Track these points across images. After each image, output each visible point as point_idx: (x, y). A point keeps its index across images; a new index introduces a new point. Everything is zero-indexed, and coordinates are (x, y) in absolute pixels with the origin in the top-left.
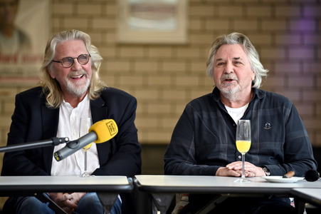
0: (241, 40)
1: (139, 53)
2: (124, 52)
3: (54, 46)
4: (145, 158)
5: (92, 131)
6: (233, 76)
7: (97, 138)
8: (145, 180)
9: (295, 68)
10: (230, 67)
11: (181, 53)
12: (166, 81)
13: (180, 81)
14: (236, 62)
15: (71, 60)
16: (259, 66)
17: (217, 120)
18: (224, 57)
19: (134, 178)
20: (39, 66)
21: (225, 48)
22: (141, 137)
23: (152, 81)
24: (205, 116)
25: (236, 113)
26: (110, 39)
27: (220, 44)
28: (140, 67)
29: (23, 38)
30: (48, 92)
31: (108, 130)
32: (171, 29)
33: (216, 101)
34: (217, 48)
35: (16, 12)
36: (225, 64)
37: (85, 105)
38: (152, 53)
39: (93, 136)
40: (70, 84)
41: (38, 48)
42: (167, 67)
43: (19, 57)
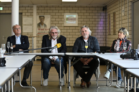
1: (68, 28)
2: (65, 28)
5: (56, 46)
6: (86, 34)
7: (57, 47)
10: (85, 32)
11: (77, 28)
12: (74, 34)
13: (77, 34)
14: (86, 31)
16: (90, 31)
18: (83, 30)
20: (48, 31)
23: (71, 34)
24: (80, 41)
26: (62, 25)
28: (68, 31)
29: (45, 25)
31: (59, 45)
32: (75, 23)
33: (82, 38)
34: (81, 29)
35: (44, 20)
36: (84, 32)
38: (71, 28)
39: (56, 47)
41: (48, 27)
42: (74, 31)
43: (45, 29)
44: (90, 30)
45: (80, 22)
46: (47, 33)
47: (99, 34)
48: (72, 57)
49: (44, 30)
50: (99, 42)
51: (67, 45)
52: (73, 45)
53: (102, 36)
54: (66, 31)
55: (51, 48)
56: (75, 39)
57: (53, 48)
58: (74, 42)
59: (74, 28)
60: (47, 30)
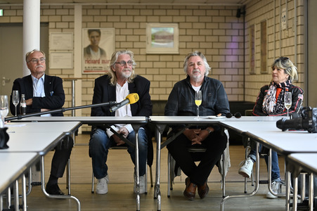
0: (199, 54)
1: (156, 58)
2: (149, 58)
3: (117, 56)
4: (155, 107)
5: (127, 99)
6: (198, 70)
7: (129, 102)
8: (153, 118)
9: (229, 65)
10: (197, 66)
11: (176, 58)
12: (170, 71)
13: (175, 71)
14: (199, 64)
15: (125, 63)
17: (188, 92)
18: (193, 62)
19: (148, 117)
21: (193, 58)
22: (152, 98)
23: (162, 71)
24: (182, 89)
25: (197, 89)
26: (142, 52)
27: (190, 56)
28: (156, 65)
29: (102, 52)
30: (111, 78)
31: (135, 98)
32: (172, 47)
34: (188, 58)
35: (99, 40)
36: (194, 65)
37: (126, 85)
38: (162, 58)
39: (127, 101)
40: (124, 74)
41: (109, 57)
42: (169, 65)
43: (101, 62)
44: (208, 62)
45: (183, 45)
46: (105, 69)
47: (228, 72)
48: (164, 127)
49: (99, 63)
50: (227, 91)
51: (151, 99)
52: (166, 98)
53: (235, 78)
54: (150, 65)
55: (116, 105)
56: (171, 85)
57: (120, 103)
58: (169, 91)
59: (170, 58)
60: (107, 62)
